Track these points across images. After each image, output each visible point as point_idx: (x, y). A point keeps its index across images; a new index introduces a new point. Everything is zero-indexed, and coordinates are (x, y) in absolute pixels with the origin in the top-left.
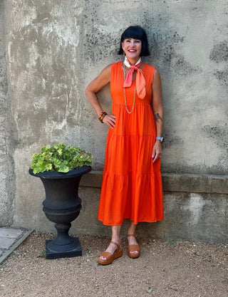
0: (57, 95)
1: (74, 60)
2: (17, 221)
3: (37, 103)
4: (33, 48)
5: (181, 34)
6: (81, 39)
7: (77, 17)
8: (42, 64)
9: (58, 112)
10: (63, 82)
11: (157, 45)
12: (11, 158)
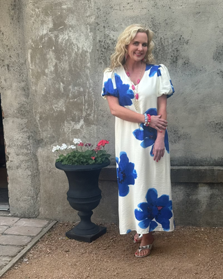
0: (74, 97)
1: (89, 65)
2: (42, 213)
3: (56, 106)
4: (51, 55)
5: (186, 37)
6: (95, 45)
7: (90, 25)
8: (59, 70)
9: (76, 113)
10: (79, 85)
11: (164, 48)
12: (35, 156)
